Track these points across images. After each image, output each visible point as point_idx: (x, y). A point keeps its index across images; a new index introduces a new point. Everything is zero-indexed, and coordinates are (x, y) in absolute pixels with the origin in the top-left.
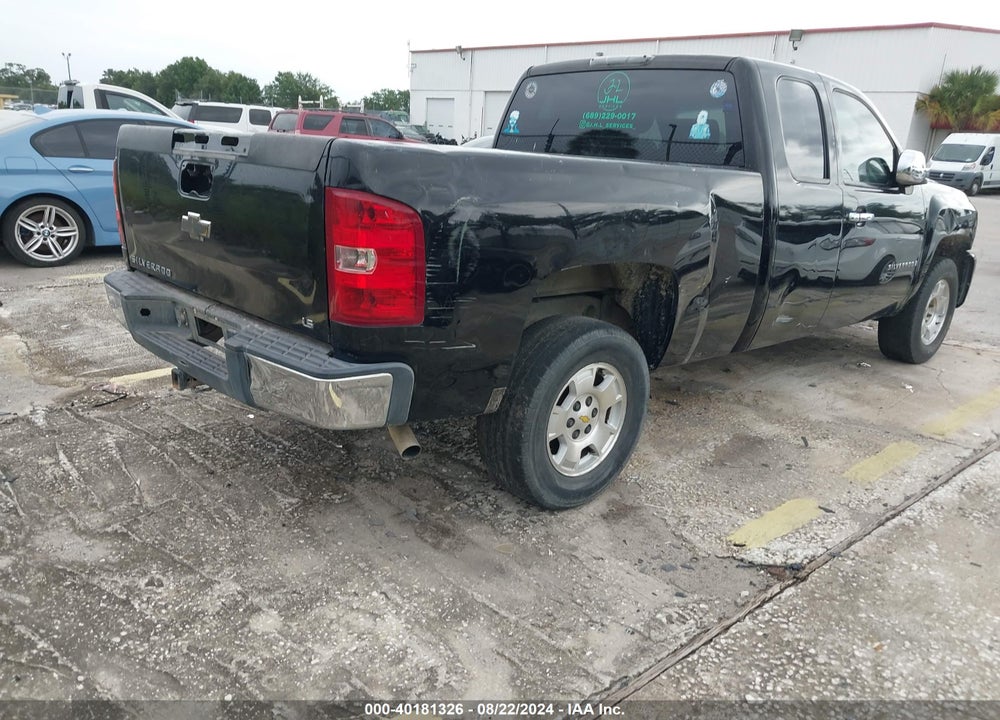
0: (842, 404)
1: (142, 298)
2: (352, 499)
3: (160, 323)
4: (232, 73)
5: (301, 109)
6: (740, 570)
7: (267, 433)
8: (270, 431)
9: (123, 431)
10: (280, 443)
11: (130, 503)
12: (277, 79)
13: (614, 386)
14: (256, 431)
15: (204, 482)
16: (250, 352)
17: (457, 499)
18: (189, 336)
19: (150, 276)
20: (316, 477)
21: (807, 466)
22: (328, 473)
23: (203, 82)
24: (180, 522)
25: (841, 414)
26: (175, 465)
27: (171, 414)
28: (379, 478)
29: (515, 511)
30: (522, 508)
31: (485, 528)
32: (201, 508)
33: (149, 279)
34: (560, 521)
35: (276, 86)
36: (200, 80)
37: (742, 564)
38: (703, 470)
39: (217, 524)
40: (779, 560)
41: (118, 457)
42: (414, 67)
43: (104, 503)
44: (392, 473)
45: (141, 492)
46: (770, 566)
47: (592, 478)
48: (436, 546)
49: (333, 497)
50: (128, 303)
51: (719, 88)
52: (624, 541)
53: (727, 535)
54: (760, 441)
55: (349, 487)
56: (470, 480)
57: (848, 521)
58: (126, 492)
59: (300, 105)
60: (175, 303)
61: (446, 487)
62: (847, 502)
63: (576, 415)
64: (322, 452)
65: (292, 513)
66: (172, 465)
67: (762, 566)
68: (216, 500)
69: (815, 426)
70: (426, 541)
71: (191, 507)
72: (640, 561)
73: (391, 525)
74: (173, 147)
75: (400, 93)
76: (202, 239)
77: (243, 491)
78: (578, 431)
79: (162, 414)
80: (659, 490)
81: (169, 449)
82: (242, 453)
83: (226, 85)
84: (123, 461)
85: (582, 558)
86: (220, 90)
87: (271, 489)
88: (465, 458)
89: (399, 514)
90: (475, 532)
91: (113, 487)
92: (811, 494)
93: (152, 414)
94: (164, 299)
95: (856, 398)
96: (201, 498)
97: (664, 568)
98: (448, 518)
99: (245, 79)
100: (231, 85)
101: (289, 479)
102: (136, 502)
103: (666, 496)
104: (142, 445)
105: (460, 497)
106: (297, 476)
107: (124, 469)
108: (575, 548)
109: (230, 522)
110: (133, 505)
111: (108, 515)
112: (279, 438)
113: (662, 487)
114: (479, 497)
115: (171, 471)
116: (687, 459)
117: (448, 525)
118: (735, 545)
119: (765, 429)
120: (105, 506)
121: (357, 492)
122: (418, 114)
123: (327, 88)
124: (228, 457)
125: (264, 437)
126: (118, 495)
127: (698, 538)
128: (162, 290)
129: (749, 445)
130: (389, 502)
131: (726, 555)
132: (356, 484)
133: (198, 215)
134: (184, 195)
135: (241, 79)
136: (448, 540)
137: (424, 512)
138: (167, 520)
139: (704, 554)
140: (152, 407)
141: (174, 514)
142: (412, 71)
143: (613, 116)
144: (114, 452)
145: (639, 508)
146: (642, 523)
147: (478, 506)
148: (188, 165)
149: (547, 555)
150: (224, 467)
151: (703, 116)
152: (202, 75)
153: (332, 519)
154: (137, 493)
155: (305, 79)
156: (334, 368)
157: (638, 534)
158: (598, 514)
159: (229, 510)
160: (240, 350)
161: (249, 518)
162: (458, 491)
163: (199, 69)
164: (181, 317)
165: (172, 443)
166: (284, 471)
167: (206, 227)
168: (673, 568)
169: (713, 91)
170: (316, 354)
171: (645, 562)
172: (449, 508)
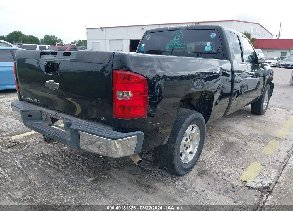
0: (249, 129)
1: (29, 111)
2: (112, 177)
3: (36, 119)
4: (30, 35)
5: (56, 46)
6: (249, 190)
7: (74, 153)
8: (74, 152)
9: (21, 157)
10: (79, 157)
11: (31, 186)
12: (44, 37)
13: (196, 131)
14: (70, 153)
15: (57, 174)
16: (81, 130)
17: (148, 173)
18: (48, 124)
19: (29, 102)
20: (96, 169)
21: (250, 151)
22: (100, 167)
23: (21, 38)
24: (52, 192)
25: (250, 132)
26: (44, 169)
27: (37, 149)
28: (118, 168)
29: (169, 176)
30: (171, 175)
31: (161, 184)
32: (58, 185)
33: (29, 103)
34: (186, 178)
35: (44, 39)
36: (20, 38)
37: (249, 188)
38: (221, 155)
39: (66, 191)
40: (261, 186)
41: (22, 168)
42: (87, 33)
43: (21, 187)
44: (122, 165)
45: (34, 181)
46: (258, 188)
47: (192, 162)
48: (147, 192)
49: (105, 176)
50: (23, 113)
51: (213, 35)
52: (209, 183)
53: (239, 177)
54: (232, 143)
55: (109, 172)
56: (150, 166)
57: (273, 169)
58: (28, 181)
59: (56, 44)
60: (41, 112)
61: (142, 169)
62: (269, 162)
63: (186, 143)
64: (95, 159)
65: (92, 184)
66: (43, 169)
67: (256, 188)
68: (63, 181)
69: (245, 137)
70: (143, 191)
71: (55, 185)
72: (217, 190)
73: (129, 186)
74: (41, 57)
75: (83, 41)
76: (55, 89)
77: (72, 177)
78: (187, 147)
79: (34, 149)
80: (211, 164)
81: (40, 162)
82: (67, 162)
83: (28, 39)
84: (24, 168)
85: (198, 191)
86: (26, 41)
87: (82, 175)
88: (145, 158)
89: (130, 181)
90: (159, 185)
91: (22, 180)
92: (257, 160)
93: (30, 149)
94: (37, 111)
95: (252, 127)
96: (57, 181)
97: (225, 192)
98: (147, 181)
99: (34, 37)
100: (30, 39)
101: (87, 170)
102: (33, 185)
103: (214, 165)
104: (29, 162)
105: (149, 173)
106: (89, 169)
107: (25, 172)
108: (194, 188)
109: (71, 190)
110: (32, 187)
111: (23, 192)
112: (78, 155)
113: (212, 162)
114: (156, 172)
115: (43, 171)
116: (215, 152)
117: (148, 184)
118: (244, 181)
119: (232, 139)
120: (21, 188)
121: (112, 174)
122: (89, 47)
123: (60, 40)
124: (63, 164)
125: (74, 155)
126: (25, 183)
127: (231, 180)
128: (35, 107)
129: (230, 145)
130: (124, 176)
131: (243, 185)
132: (111, 171)
133: (53, 81)
134: (46, 74)
135: (33, 37)
136: (151, 190)
137: (138, 179)
138: (47, 192)
139: (235, 186)
140: (30, 146)
141: (49, 189)
142: (87, 34)
143: (178, 44)
144: (20, 165)
145: (208, 170)
146: (211, 176)
147: (156, 176)
148: (48, 63)
149: (186, 192)
150: (62, 168)
151: (209, 44)
152: (20, 36)
153: (107, 185)
154: (32, 181)
155: (53, 37)
156: (118, 135)
157: (211, 180)
158: (196, 174)
159: (70, 185)
160: (76, 130)
161: (78, 187)
162: (147, 170)
163: (19, 35)
164: (44, 117)
165: (40, 160)
166: (84, 168)
167: (57, 85)
168: (229, 192)
169: (211, 36)
170: (108, 130)
171: (219, 191)
172: (146, 177)
